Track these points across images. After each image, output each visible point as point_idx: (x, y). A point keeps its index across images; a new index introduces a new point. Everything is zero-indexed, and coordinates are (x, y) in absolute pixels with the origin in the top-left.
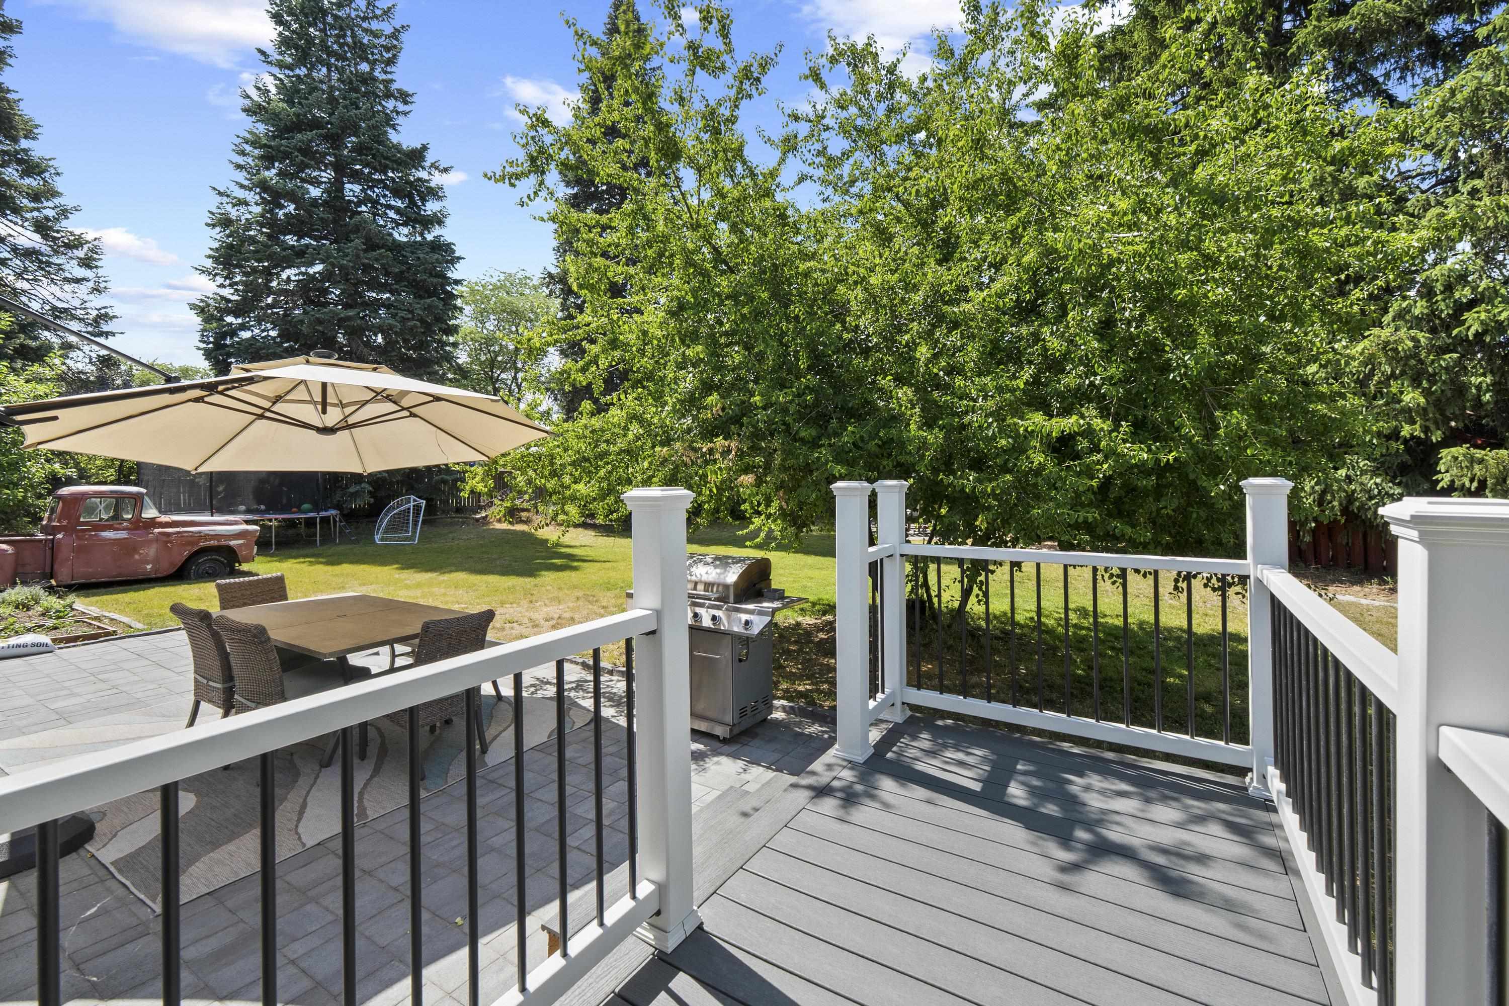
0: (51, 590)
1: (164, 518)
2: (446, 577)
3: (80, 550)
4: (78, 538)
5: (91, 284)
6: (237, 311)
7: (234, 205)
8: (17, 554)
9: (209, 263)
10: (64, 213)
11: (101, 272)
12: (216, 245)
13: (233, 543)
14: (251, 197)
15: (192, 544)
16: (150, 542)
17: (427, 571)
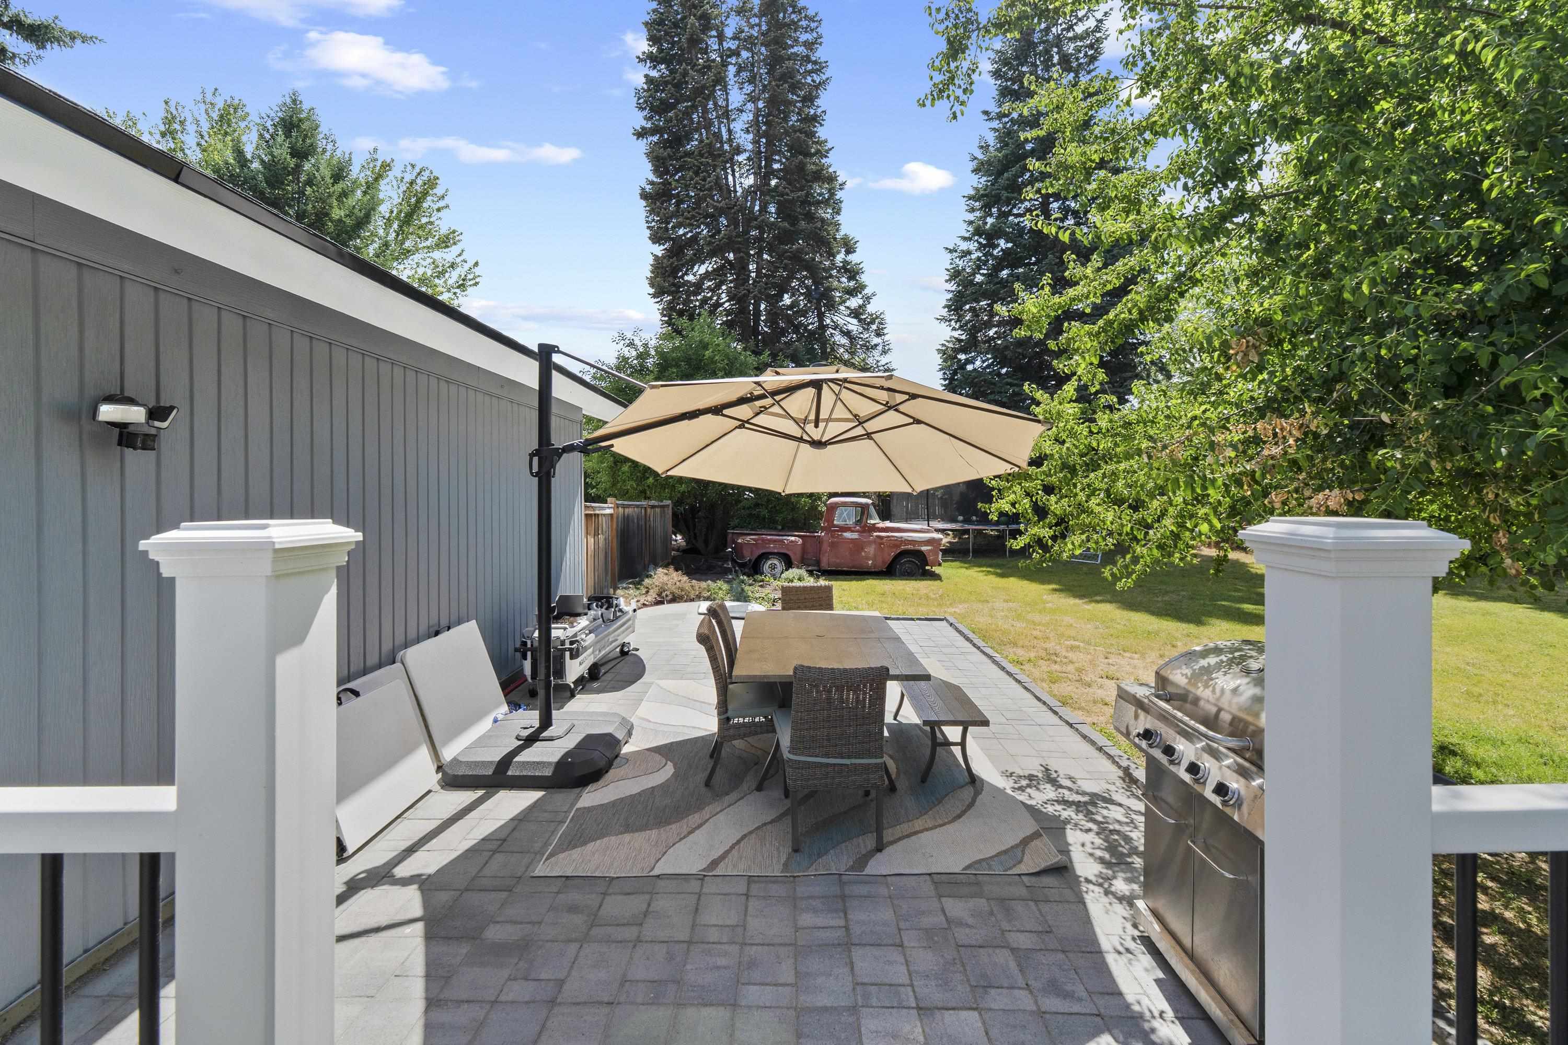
0: (811, 573)
1: (882, 525)
2: (1091, 607)
3: (833, 545)
4: (832, 536)
5: (880, 348)
6: (964, 350)
7: (961, 257)
8: (803, 544)
9: (944, 312)
10: (868, 299)
11: (886, 338)
12: (950, 296)
13: (924, 548)
14: (973, 246)
15: (897, 546)
16: (870, 543)
17: (1075, 596)
